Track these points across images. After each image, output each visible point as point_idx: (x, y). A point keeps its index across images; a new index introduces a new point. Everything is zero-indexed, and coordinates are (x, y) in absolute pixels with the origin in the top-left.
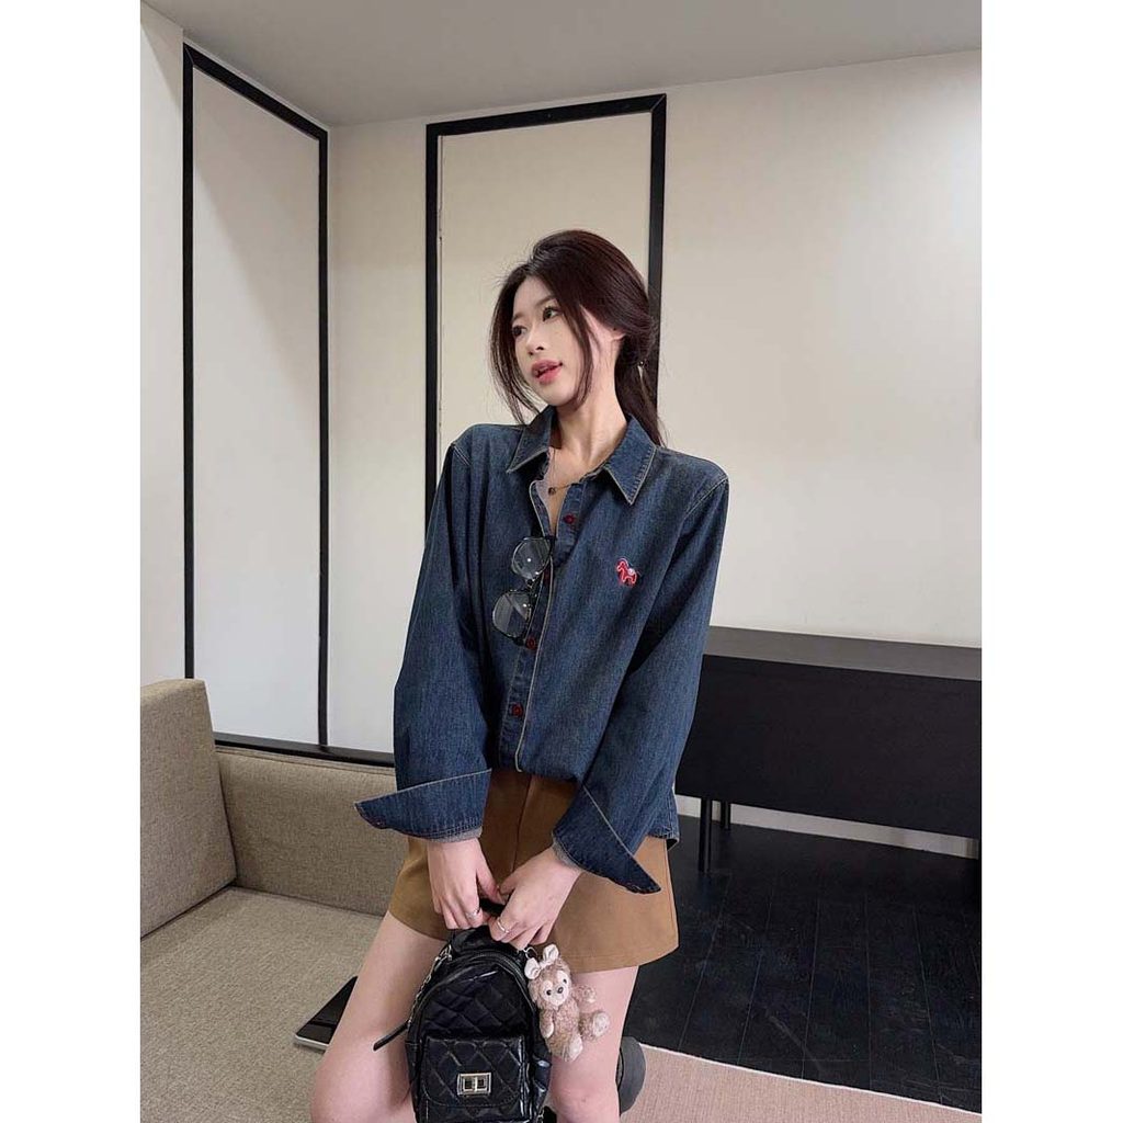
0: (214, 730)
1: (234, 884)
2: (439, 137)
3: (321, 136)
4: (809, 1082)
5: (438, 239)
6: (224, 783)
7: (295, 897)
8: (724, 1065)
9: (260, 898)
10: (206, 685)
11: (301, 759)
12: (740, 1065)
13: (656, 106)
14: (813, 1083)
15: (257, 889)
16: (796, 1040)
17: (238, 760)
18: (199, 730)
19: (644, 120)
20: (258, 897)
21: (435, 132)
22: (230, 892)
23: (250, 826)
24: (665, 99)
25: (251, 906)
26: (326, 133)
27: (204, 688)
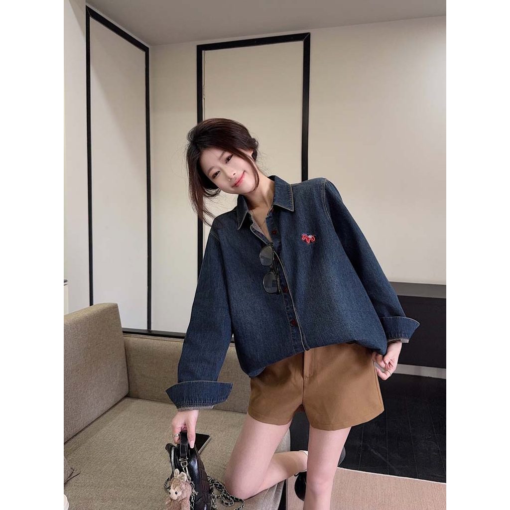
0: (122, 327)
1: (128, 396)
2: (203, 51)
3: (146, 49)
4: (392, 476)
5: (203, 99)
6: (127, 350)
7: (154, 401)
8: (352, 470)
9: (139, 401)
10: (118, 305)
11: (163, 338)
12: (359, 470)
13: (305, 38)
14: (393, 476)
15: (138, 398)
16: (383, 458)
17: (133, 339)
18: (116, 326)
19: (300, 44)
20: (138, 401)
21: (201, 49)
22: (126, 400)
23: (137, 370)
24: (310, 35)
25: (135, 405)
26: (148, 48)
27: (117, 307)
